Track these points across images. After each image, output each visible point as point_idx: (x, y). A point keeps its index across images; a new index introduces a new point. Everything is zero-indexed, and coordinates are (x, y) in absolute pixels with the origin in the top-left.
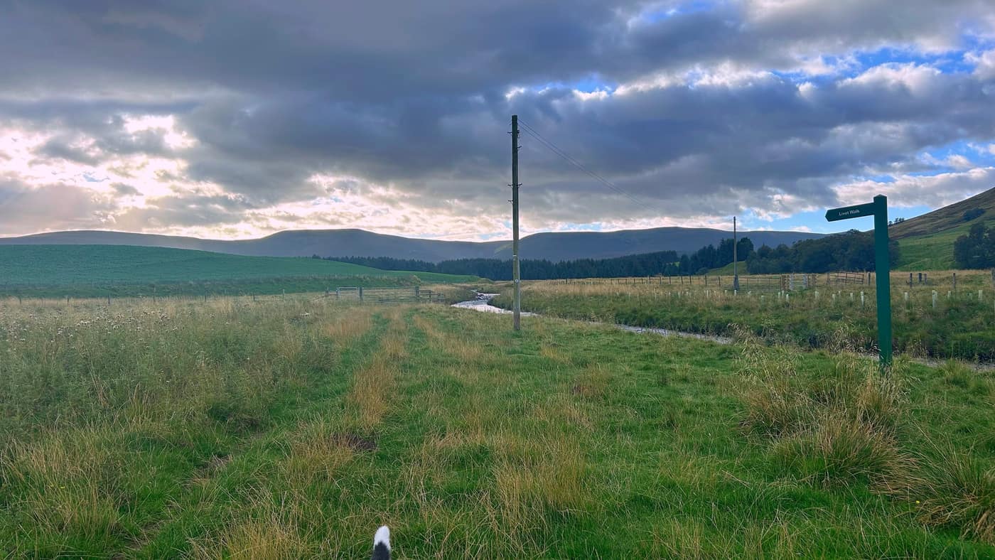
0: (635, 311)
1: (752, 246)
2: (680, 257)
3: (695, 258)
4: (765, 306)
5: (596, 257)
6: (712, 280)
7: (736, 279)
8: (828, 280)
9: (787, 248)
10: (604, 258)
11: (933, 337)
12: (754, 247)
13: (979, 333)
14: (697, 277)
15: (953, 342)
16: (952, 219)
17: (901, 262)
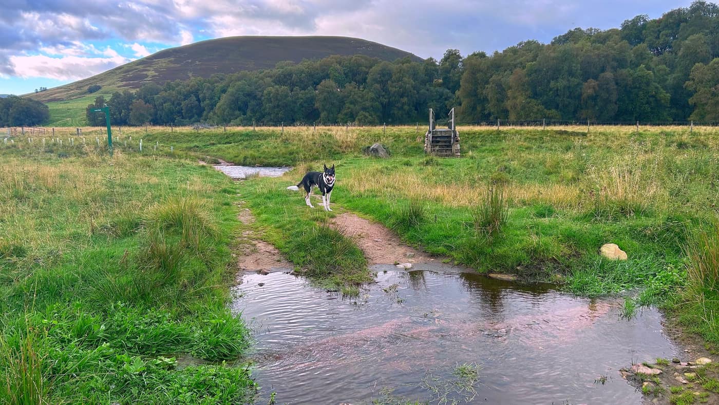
16: (80, 91)
17: (51, 120)
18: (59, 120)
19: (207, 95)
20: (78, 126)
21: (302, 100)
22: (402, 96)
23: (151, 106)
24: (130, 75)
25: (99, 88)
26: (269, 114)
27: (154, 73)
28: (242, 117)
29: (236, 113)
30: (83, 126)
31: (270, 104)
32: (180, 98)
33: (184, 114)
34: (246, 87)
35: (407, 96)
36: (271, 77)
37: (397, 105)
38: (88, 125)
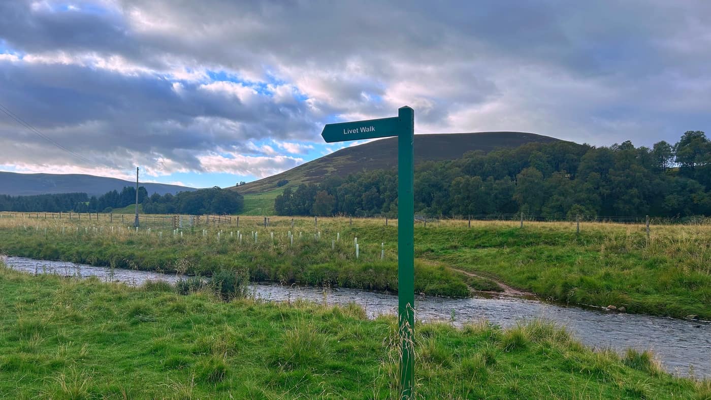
0: (40, 245)
1: (146, 193)
2: (90, 198)
3: (102, 199)
4: (163, 241)
5: (14, 194)
6: (116, 217)
7: (137, 217)
8: (208, 220)
9: (172, 196)
10: (21, 195)
11: (295, 268)
12: (148, 193)
13: (326, 265)
14: (103, 215)
15: (310, 272)
16: (271, 185)
17: (244, 210)
18: (251, 209)
19: (388, 187)
20: (266, 215)
21: (496, 191)
22: (630, 186)
23: (334, 197)
24: (313, 170)
25: (287, 182)
26: (458, 206)
27: (333, 169)
28: (426, 209)
29: (420, 205)
30: (271, 215)
31: (459, 196)
32: (361, 189)
33: (364, 205)
34: (432, 177)
35: (637, 187)
36: (459, 167)
37: (623, 198)
38: (276, 215)
